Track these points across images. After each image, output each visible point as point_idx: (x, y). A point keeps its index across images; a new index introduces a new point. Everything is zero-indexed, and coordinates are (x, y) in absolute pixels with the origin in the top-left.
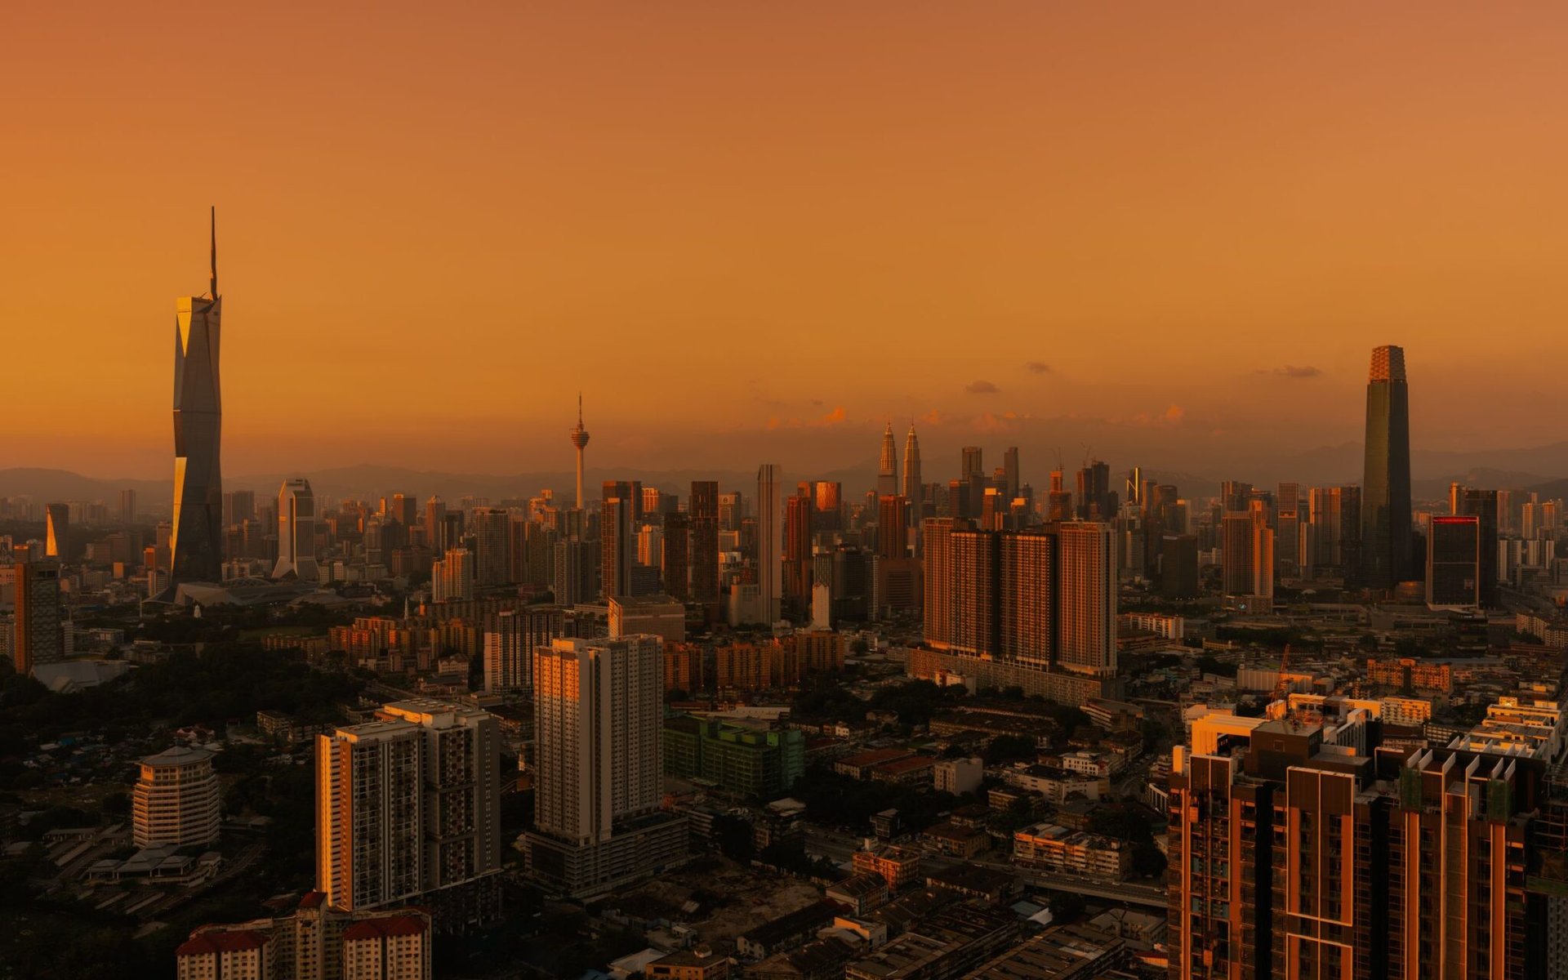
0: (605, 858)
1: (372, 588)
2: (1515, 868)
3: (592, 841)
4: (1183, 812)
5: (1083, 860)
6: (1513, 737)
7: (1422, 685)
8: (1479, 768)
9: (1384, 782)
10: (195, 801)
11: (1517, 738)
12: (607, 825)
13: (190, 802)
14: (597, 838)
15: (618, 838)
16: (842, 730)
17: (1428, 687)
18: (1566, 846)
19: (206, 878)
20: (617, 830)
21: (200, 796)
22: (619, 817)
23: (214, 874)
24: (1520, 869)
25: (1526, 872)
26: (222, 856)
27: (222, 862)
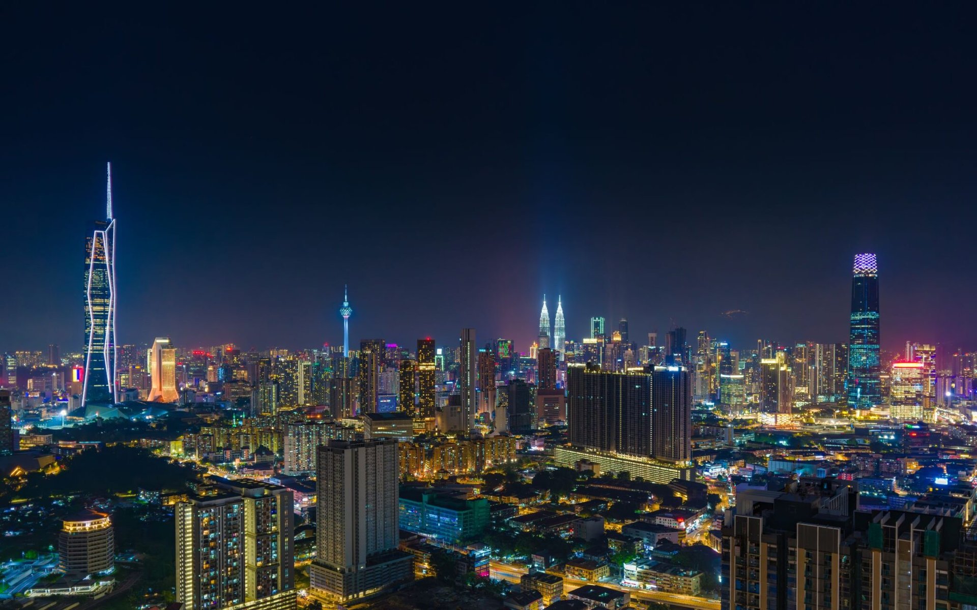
0: (361, 585)
1: (212, 408)
2: (942, 587)
3: (353, 569)
4: (730, 551)
5: (669, 583)
6: (944, 504)
7: (887, 471)
8: (920, 523)
9: (860, 533)
10: (99, 544)
11: (947, 505)
12: (363, 557)
13: (95, 545)
14: (357, 568)
15: (369, 568)
16: (514, 499)
17: (891, 472)
18: (975, 573)
19: (106, 593)
20: (371, 561)
21: (101, 541)
22: (370, 554)
23: (111, 591)
24: (946, 587)
25: (950, 589)
26: (116, 580)
27: (116, 583)
